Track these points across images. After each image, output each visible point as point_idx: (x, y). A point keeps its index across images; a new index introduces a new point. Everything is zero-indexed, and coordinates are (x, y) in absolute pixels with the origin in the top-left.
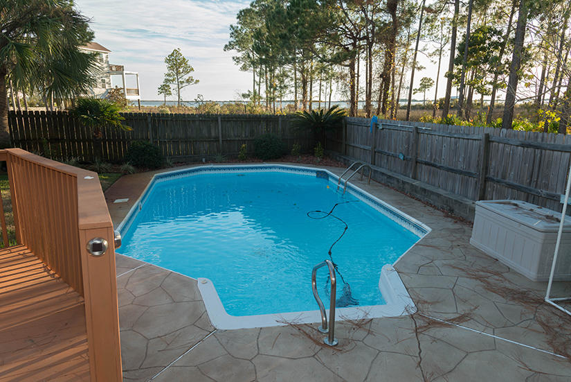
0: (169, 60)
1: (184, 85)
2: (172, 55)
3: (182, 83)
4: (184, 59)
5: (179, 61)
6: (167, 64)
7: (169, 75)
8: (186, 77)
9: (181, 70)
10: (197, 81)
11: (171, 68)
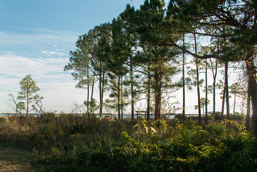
0: (23, 83)
1: (32, 100)
2: (25, 79)
3: (31, 99)
4: (33, 82)
5: (29, 83)
6: (21, 86)
7: (21, 93)
8: (34, 95)
9: (31, 90)
10: (42, 98)
11: (23, 88)
